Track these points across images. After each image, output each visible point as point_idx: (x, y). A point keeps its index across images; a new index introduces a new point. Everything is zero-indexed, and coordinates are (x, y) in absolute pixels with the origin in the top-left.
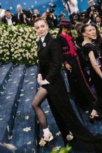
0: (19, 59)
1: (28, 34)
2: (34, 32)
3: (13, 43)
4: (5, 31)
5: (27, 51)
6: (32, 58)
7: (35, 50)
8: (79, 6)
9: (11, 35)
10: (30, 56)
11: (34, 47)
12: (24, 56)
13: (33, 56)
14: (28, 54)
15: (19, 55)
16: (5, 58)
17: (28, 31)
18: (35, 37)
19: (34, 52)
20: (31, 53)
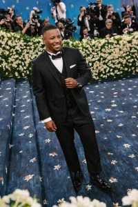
1: (6, 39)
2: (13, 38)
5: (3, 60)
6: (9, 69)
7: (13, 60)
8: (67, 13)
10: (7, 67)
11: (13, 57)
13: (11, 67)
14: (4, 64)
17: (5, 36)
18: (14, 44)
19: (12, 62)
20: (8, 63)
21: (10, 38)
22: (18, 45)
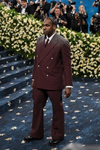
0: (18, 50)
1: (30, 26)
2: (36, 26)
3: (14, 33)
4: (10, 18)
5: (26, 43)
6: (29, 52)
9: (15, 24)
10: (27, 50)
11: (33, 42)
12: (23, 48)
13: (31, 51)
14: (26, 47)
15: (18, 46)
16: (5, 45)
17: (30, 23)
18: (36, 31)
19: (32, 47)
20: (30, 47)
21: (34, 25)
22: (39, 32)
